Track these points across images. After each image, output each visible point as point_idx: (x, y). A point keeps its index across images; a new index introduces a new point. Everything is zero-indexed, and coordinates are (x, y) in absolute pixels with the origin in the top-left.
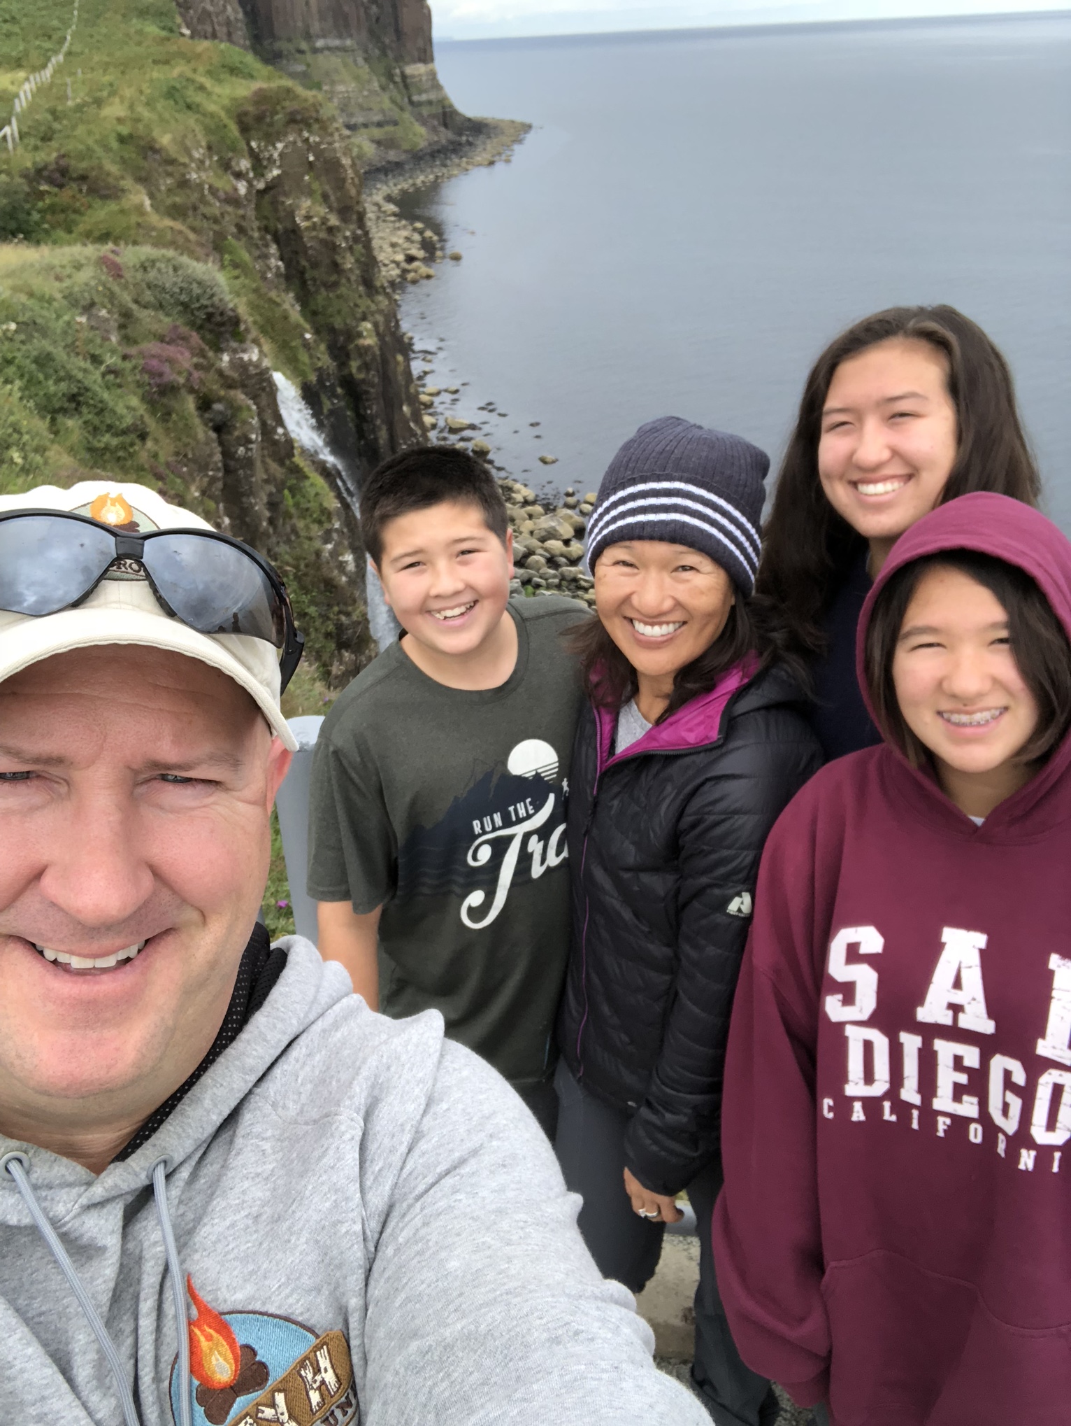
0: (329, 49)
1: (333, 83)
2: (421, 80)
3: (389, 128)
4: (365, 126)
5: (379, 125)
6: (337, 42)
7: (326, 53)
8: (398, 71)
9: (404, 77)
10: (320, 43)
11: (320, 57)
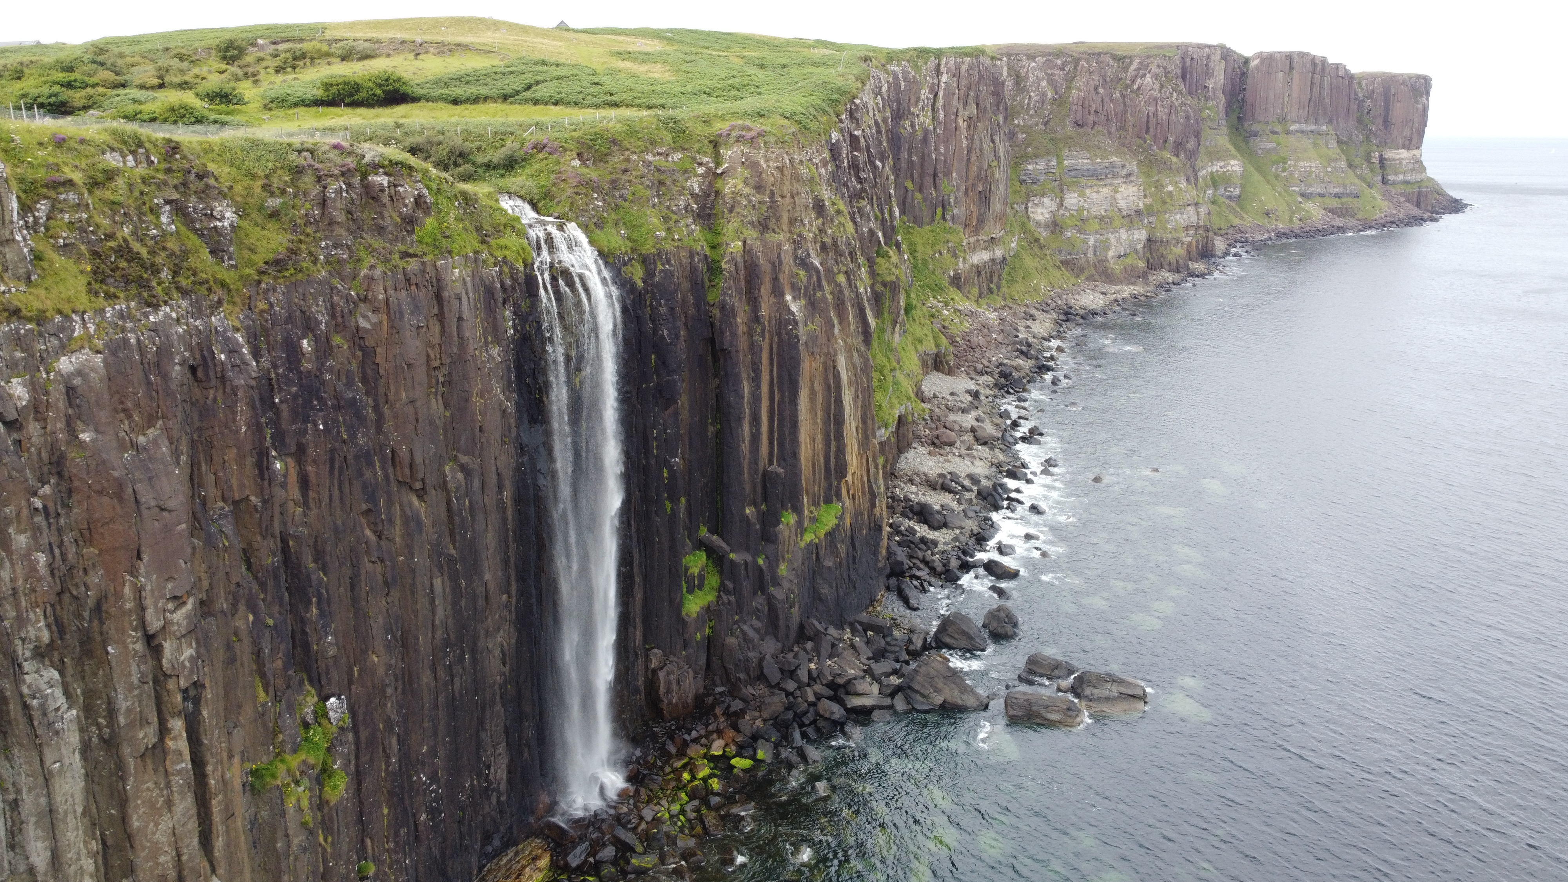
0: (1303, 132)
1: (1298, 159)
2: (1400, 164)
3: (1349, 200)
4: (1322, 196)
5: (1338, 196)
6: (1312, 127)
7: (1299, 135)
8: (1377, 154)
9: (1382, 159)
10: (1293, 128)
11: (1292, 138)
